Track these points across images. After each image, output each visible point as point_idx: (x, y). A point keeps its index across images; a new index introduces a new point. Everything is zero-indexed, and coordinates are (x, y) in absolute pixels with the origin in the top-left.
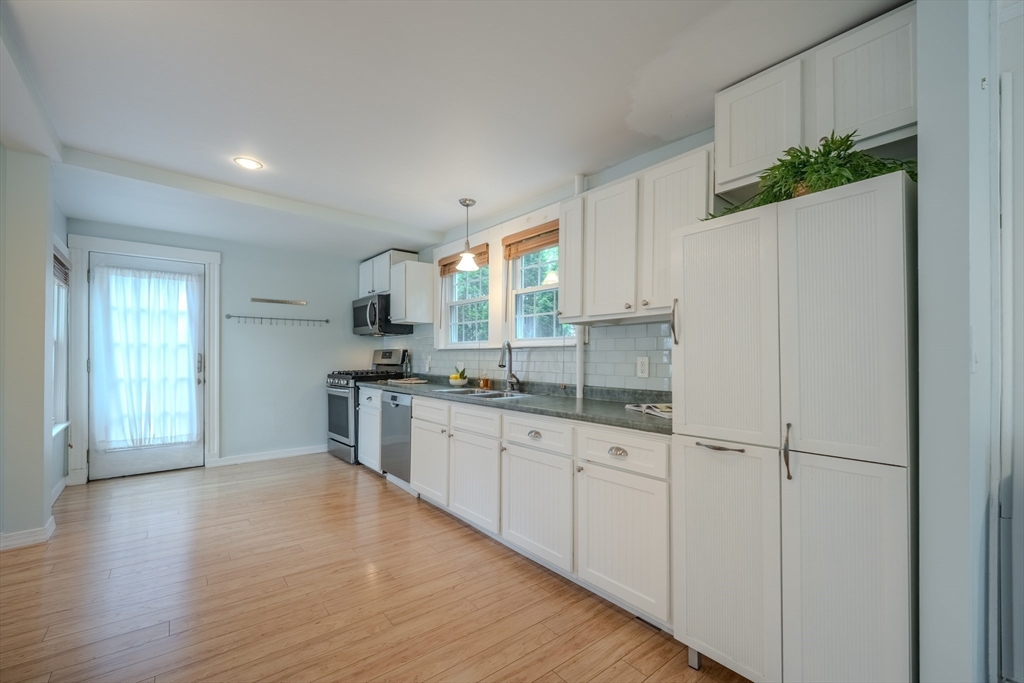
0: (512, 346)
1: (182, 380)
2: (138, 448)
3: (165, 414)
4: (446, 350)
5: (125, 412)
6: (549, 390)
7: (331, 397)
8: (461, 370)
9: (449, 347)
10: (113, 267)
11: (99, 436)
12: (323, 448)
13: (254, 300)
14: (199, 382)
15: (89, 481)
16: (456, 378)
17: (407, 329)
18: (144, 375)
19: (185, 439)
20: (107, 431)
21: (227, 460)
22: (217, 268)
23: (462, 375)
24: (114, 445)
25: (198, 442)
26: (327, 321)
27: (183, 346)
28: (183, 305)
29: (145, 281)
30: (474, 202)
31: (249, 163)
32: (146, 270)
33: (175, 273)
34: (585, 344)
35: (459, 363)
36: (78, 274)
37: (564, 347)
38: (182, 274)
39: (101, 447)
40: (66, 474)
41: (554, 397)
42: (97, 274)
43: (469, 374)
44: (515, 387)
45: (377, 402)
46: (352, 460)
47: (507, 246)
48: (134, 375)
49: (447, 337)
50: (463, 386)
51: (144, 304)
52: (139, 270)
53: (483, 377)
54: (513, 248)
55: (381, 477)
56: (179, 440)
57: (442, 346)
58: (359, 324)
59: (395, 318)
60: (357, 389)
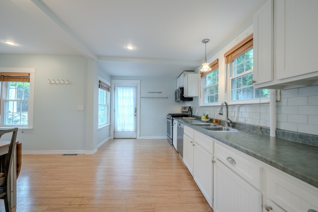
1: (131, 115)
2: (123, 132)
3: (128, 123)
4: (202, 106)
5: (120, 122)
6: (250, 128)
7: (167, 122)
8: (206, 115)
9: (204, 105)
10: (119, 87)
11: (116, 128)
13: (148, 93)
14: (135, 115)
15: (114, 138)
16: (204, 118)
17: (191, 99)
18: (124, 113)
19: (132, 131)
21: (142, 138)
22: (139, 84)
23: (207, 117)
24: (118, 130)
25: (135, 131)
26: (167, 98)
27: (132, 106)
28: (132, 96)
29: (124, 90)
30: (209, 40)
31: (130, 47)
32: (125, 87)
33: (130, 87)
34: (277, 101)
35: (207, 112)
36: (113, 89)
37: (260, 104)
38: (132, 87)
39: (116, 130)
40: (110, 136)
41: (253, 133)
43: (210, 117)
44: (230, 124)
45: (176, 124)
46: (172, 144)
47: (226, 57)
48: (122, 113)
49: (203, 101)
50: (207, 122)
51: (124, 95)
52: (123, 87)
53: (215, 118)
54: (230, 57)
55: (177, 153)
56: (131, 131)
57: (201, 105)
58: (176, 98)
59: (185, 95)
60: (173, 120)
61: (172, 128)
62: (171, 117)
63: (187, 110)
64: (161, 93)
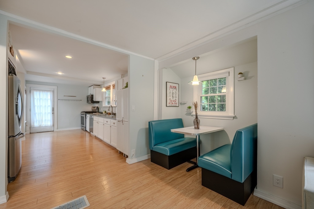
0: (112, 106)
1: (49, 113)
2: (40, 127)
3: (45, 120)
5: (37, 119)
7: (81, 117)
9: (106, 106)
10: (35, 90)
11: (32, 124)
12: (80, 128)
13: (64, 96)
14: (53, 113)
15: (30, 133)
17: (98, 102)
18: (41, 112)
19: (50, 125)
20: (34, 123)
21: (58, 130)
22: (56, 89)
23: (105, 112)
24: (35, 126)
25: (52, 126)
26: (81, 100)
27: (49, 106)
28: (49, 97)
29: (41, 93)
30: (105, 78)
32: (42, 90)
33: (47, 91)
35: (105, 110)
36: (28, 92)
38: (49, 91)
39: (32, 126)
40: (26, 131)
42: (32, 92)
45: (89, 118)
46: (85, 130)
47: (113, 86)
48: (39, 112)
49: (105, 104)
51: (41, 97)
52: (40, 90)
53: (109, 112)
55: (90, 133)
56: (48, 125)
57: (104, 106)
58: (88, 101)
59: (94, 100)
60: (86, 115)
61: (86, 120)
62: (85, 113)
63: (95, 109)
64: (76, 96)
